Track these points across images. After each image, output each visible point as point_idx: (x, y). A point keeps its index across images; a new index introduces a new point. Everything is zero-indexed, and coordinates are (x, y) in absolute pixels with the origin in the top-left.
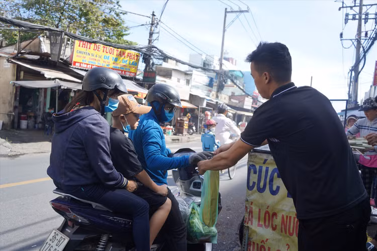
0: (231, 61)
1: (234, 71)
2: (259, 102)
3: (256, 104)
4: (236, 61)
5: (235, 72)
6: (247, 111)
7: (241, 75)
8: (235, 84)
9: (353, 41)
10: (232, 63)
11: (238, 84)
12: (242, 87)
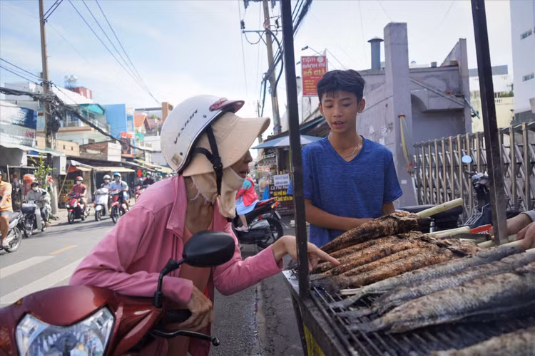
0: (82, 93)
1: (87, 105)
2: (134, 148)
3: (129, 152)
4: (91, 92)
5: (89, 107)
6: (115, 164)
7: (100, 111)
8: (92, 126)
9: (261, 33)
10: (85, 95)
11: (97, 126)
12: (105, 130)
